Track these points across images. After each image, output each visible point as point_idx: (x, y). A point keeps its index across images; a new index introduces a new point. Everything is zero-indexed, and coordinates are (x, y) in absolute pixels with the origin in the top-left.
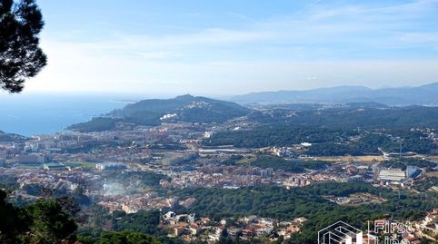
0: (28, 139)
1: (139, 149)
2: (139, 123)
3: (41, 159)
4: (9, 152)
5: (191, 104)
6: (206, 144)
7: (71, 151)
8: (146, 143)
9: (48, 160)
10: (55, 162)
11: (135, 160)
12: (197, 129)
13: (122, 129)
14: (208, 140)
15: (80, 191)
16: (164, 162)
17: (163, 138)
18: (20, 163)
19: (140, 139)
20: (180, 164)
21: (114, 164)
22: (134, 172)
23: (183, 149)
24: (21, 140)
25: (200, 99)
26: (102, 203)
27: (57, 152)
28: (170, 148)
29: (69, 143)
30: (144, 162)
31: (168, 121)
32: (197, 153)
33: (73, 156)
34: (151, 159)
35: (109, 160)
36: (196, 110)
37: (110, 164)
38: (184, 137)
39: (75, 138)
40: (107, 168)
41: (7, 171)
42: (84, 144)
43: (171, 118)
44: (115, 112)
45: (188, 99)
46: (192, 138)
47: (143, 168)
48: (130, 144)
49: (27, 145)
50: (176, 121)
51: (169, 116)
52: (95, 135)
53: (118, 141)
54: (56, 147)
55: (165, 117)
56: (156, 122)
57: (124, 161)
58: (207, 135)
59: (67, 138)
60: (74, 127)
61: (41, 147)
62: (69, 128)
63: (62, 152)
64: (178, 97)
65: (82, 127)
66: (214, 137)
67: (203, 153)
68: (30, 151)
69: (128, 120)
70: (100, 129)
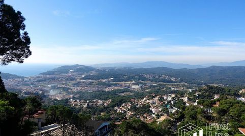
0: (25, 78)
1: (62, 80)
2: (62, 72)
3: (30, 84)
4: (19, 82)
5: (78, 67)
6: (83, 79)
7: (40, 81)
8: (64, 79)
9: (32, 84)
10: (35, 84)
11: (61, 84)
12: (80, 74)
13: (57, 74)
15: (43, 93)
16: (70, 84)
17: (69, 77)
18: (23, 85)
19: (63, 77)
20: (75, 85)
21: (54, 85)
22: (60, 87)
23: (76, 80)
24: (23, 78)
25: (81, 65)
28: (72, 80)
29: (39, 79)
30: (63, 84)
31: (71, 72)
32: (80, 81)
33: (41, 83)
34: (66, 83)
35: (52, 84)
36: (80, 69)
38: (76, 77)
39: (41, 77)
40: (52, 86)
41: (18, 88)
42: (44, 79)
44: (54, 69)
45: (77, 65)
46: (79, 77)
47: (63, 86)
48: (59, 79)
49: (25, 79)
50: (74, 72)
51: (71, 70)
52: (48, 76)
53: (56, 78)
54: (35, 80)
56: (67, 72)
57: (57, 84)
58: (83, 76)
59: (39, 77)
60: (41, 74)
61: (30, 80)
63: (37, 81)
64: (75, 65)
65: (44, 74)
66: (85, 77)
67: (82, 81)
68: (26, 81)
69: (59, 71)
70: (49, 74)
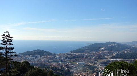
0: (57, 54)
1: (90, 58)
2: (92, 50)
3: (60, 61)
4: (51, 58)
5: (110, 45)
6: (113, 57)
7: (69, 58)
8: (93, 57)
9: (62, 61)
10: (64, 61)
11: (89, 62)
12: (111, 53)
13: (87, 52)
14: (114, 56)
16: (98, 63)
17: (99, 55)
18: (53, 62)
19: (91, 55)
20: (103, 64)
21: (81, 63)
22: (87, 65)
23: (105, 59)
24: (54, 55)
25: (114, 43)
26: (74, 74)
27: (65, 59)
28: (101, 59)
29: (69, 56)
30: (91, 63)
31: (102, 50)
32: (109, 60)
33: (70, 60)
34: (94, 62)
35: (80, 62)
36: (112, 47)
37: (80, 63)
38: (106, 55)
39: (71, 55)
40: (79, 64)
41: (49, 64)
42: (73, 56)
43: (103, 49)
44: (85, 47)
45: (110, 43)
46: (109, 55)
47: (91, 65)
48: (88, 57)
49: (56, 56)
50: (104, 50)
51: (102, 48)
52: (78, 54)
53: (84, 56)
54: (65, 57)
55: (101, 49)
56: (98, 50)
57: (85, 62)
58: (114, 55)
59: (68, 54)
60: (72, 51)
61: (60, 57)
62: (70, 52)
63: (66, 59)
64: (107, 42)
65: (74, 51)
66: (117, 55)
67: (112, 60)
68: (57, 58)
69: (89, 49)
70: (79, 52)
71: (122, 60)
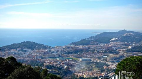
0: (53, 48)
1: (98, 52)
2: (100, 42)
3: (56, 56)
4: (45, 53)
5: (125, 34)
6: (128, 51)
7: (69, 53)
8: (101, 50)
9: (59, 56)
10: (63, 57)
11: (96, 58)
12: (125, 45)
13: (93, 45)
14: (130, 49)
15: (68, 68)
16: (108, 59)
17: (109, 48)
18: (48, 57)
19: (99, 49)
20: (115, 59)
21: (86, 59)
22: (93, 62)
23: (118, 53)
24: (50, 48)
25: (130, 32)
26: (76, 74)
27: (64, 53)
28: (112, 53)
29: (69, 50)
30: (99, 58)
31: (113, 41)
32: (123, 55)
33: (70, 55)
34: (103, 57)
35: (84, 57)
36: (127, 37)
37: (84, 59)
38: (119, 48)
39: (72, 48)
40: (83, 60)
41: (42, 60)
42: (75, 50)
43: (115, 40)
44: (91, 37)
45: (124, 31)
46: (123, 48)
47: (98, 61)
48: (94, 50)
49: (52, 50)
50: (117, 41)
51: (114, 39)
52: (81, 47)
53: (90, 50)
54: (63, 51)
55: (112, 39)
56: (108, 42)
57: (91, 57)
58: (130, 47)
59: (68, 48)
60: (73, 43)
61: (58, 51)
62: (71, 44)
63: (66, 53)
64: (120, 31)
65: (76, 43)
66: (133, 48)
67: (126, 55)
68: (53, 52)
69: (96, 40)
70: (83, 44)
71: (140, 55)
